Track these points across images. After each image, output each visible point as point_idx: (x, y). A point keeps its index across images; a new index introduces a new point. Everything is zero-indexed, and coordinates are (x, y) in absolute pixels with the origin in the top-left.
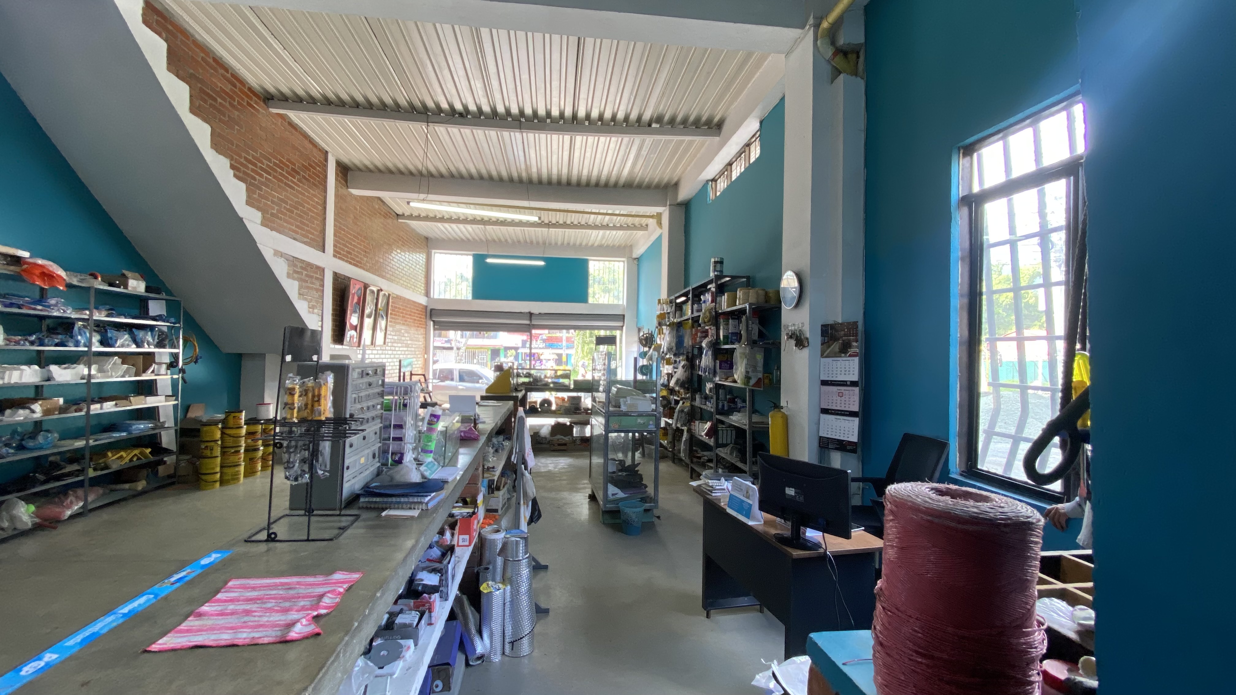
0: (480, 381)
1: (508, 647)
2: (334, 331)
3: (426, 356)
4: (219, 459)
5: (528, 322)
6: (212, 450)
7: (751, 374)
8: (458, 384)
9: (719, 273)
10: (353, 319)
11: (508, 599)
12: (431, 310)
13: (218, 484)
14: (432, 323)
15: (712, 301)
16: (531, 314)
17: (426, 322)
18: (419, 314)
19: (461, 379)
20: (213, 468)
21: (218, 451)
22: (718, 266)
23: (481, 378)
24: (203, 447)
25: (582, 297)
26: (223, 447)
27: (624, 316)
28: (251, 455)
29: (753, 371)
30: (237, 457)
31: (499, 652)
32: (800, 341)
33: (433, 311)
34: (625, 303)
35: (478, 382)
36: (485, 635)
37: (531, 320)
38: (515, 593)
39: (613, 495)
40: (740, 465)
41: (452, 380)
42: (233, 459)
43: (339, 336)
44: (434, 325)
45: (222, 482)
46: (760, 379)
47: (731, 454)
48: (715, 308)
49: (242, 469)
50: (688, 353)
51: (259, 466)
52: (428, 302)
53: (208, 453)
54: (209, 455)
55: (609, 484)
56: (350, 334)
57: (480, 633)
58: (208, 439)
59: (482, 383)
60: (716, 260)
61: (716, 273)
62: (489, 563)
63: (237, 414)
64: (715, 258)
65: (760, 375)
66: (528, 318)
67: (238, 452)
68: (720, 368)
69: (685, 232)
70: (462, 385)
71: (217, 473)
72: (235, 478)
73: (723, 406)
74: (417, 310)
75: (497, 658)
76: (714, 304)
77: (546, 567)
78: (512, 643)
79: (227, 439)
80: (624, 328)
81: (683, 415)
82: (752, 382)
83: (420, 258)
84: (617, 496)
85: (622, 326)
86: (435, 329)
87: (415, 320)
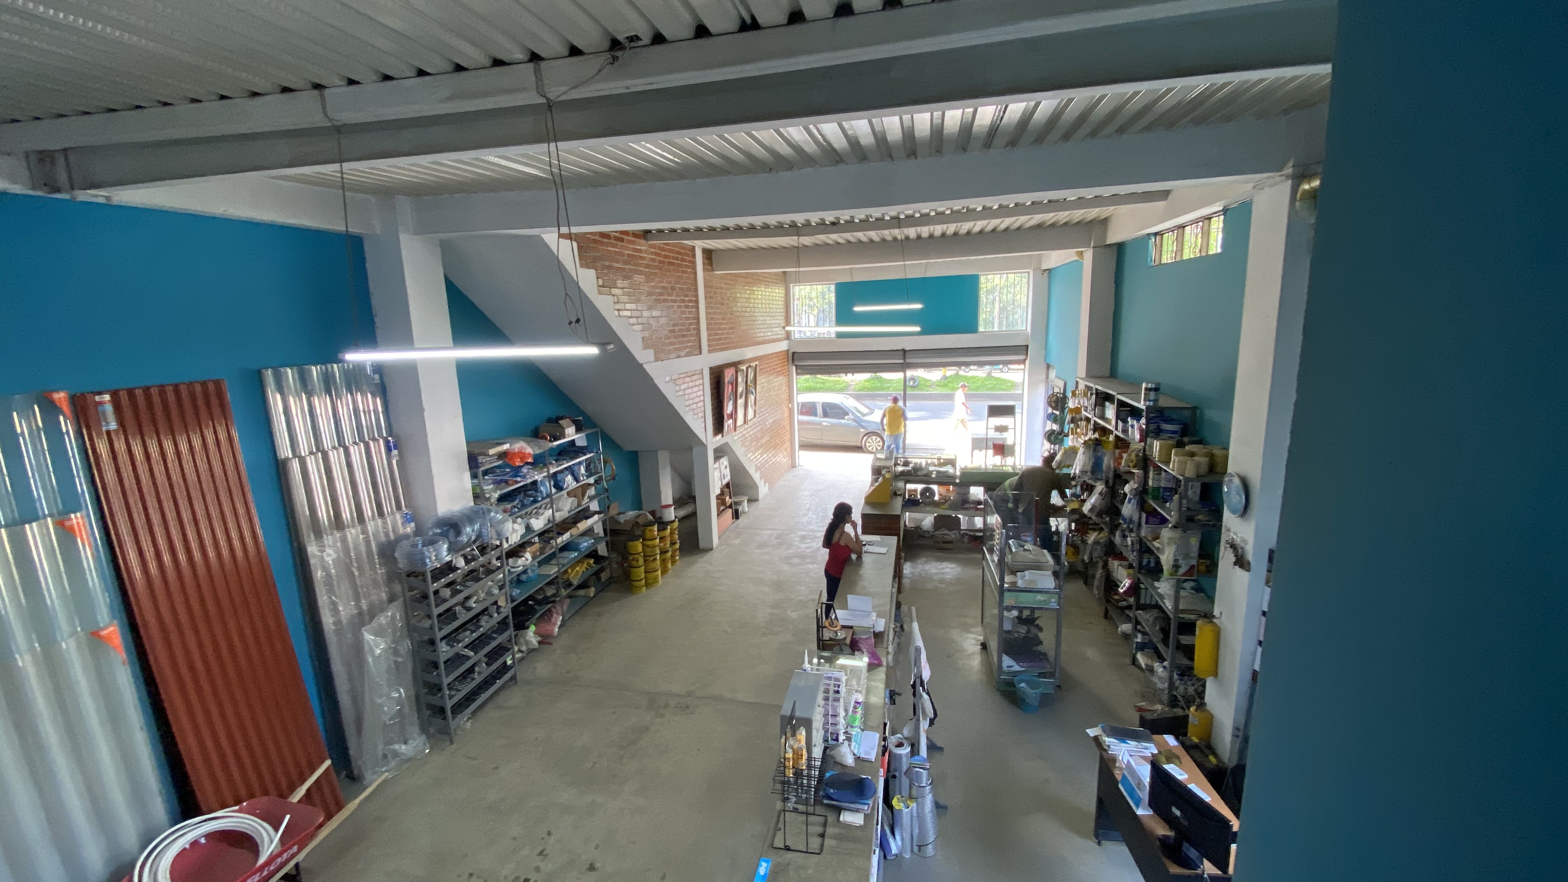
0: (846, 417)
1: (916, 849)
2: (714, 424)
3: (790, 405)
4: (643, 567)
5: (902, 361)
6: (637, 561)
7: (1181, 562)
8: (822, 419)
9: (1152, 404)
10: (728, 408)
11: (915, 814)
12: (794, 353)
13: (644, 588)
14: (794, 367)
15: (1141, 441)
16: (904, 351)
17: (788, 368)
18: (781, 363)
19: (826, 415)
20: (640, 576)
21: (641, 561)
22: (1152, 395)
23: (847, 414)
24: (631, 558)
25: (971, 327)
26: (645, 556)
27: (1027, 346)
28: (664, 556)
29: (1184, 558)
30: (655, 564)
31: (909, 849)
32: (1241, 562)
33: (795, 355)
34: (1029, 330)
35: (843, 418)
36: (898, 837)
37: (904, 359)
38: (921, 807)
39: (1008, 667)
40: (1161, 647)
41: (816, 415)
42: (652, 565)
43: (719, 427)
44: (797, 369)
45: (647, 585)
46: (1192, 567)
47: (1154, 624)
48: (1145, 450)
49: (659, 572)
50: (1107, 477)
51: (670, 565)
52: (789, 345)
53: (634, 563)
54: (636, 566)
55: (1004, 655)
56: (728, 423)
57: (893, 833)
58: (634, 552)
59: (848, 420)
60: (1150, 386)
61: (1148, 403)
62: (895, 770)
63: (651, 528)
64: (1147, 383)
65: (1194, 562)
66: (902, 357)
67: (655, 559)
68: (1147, 523)
69: (1116, 282)
70: (826, 422)
71: (641, 580)
72: (655, 580)
73: (1149, 562)
74: (780, 360)
75: (907, 856)
76: (1143, 444)
77: (941, 749)
78: (920, 846)
79: (648, 550)
80: (1027, 362)
81: (1099, 547)
82: (1182, 571)
83: (778, 292)
84: (1012, 669)
85: (1025, 360)
86: (797, 374)
87: (778, 371)
